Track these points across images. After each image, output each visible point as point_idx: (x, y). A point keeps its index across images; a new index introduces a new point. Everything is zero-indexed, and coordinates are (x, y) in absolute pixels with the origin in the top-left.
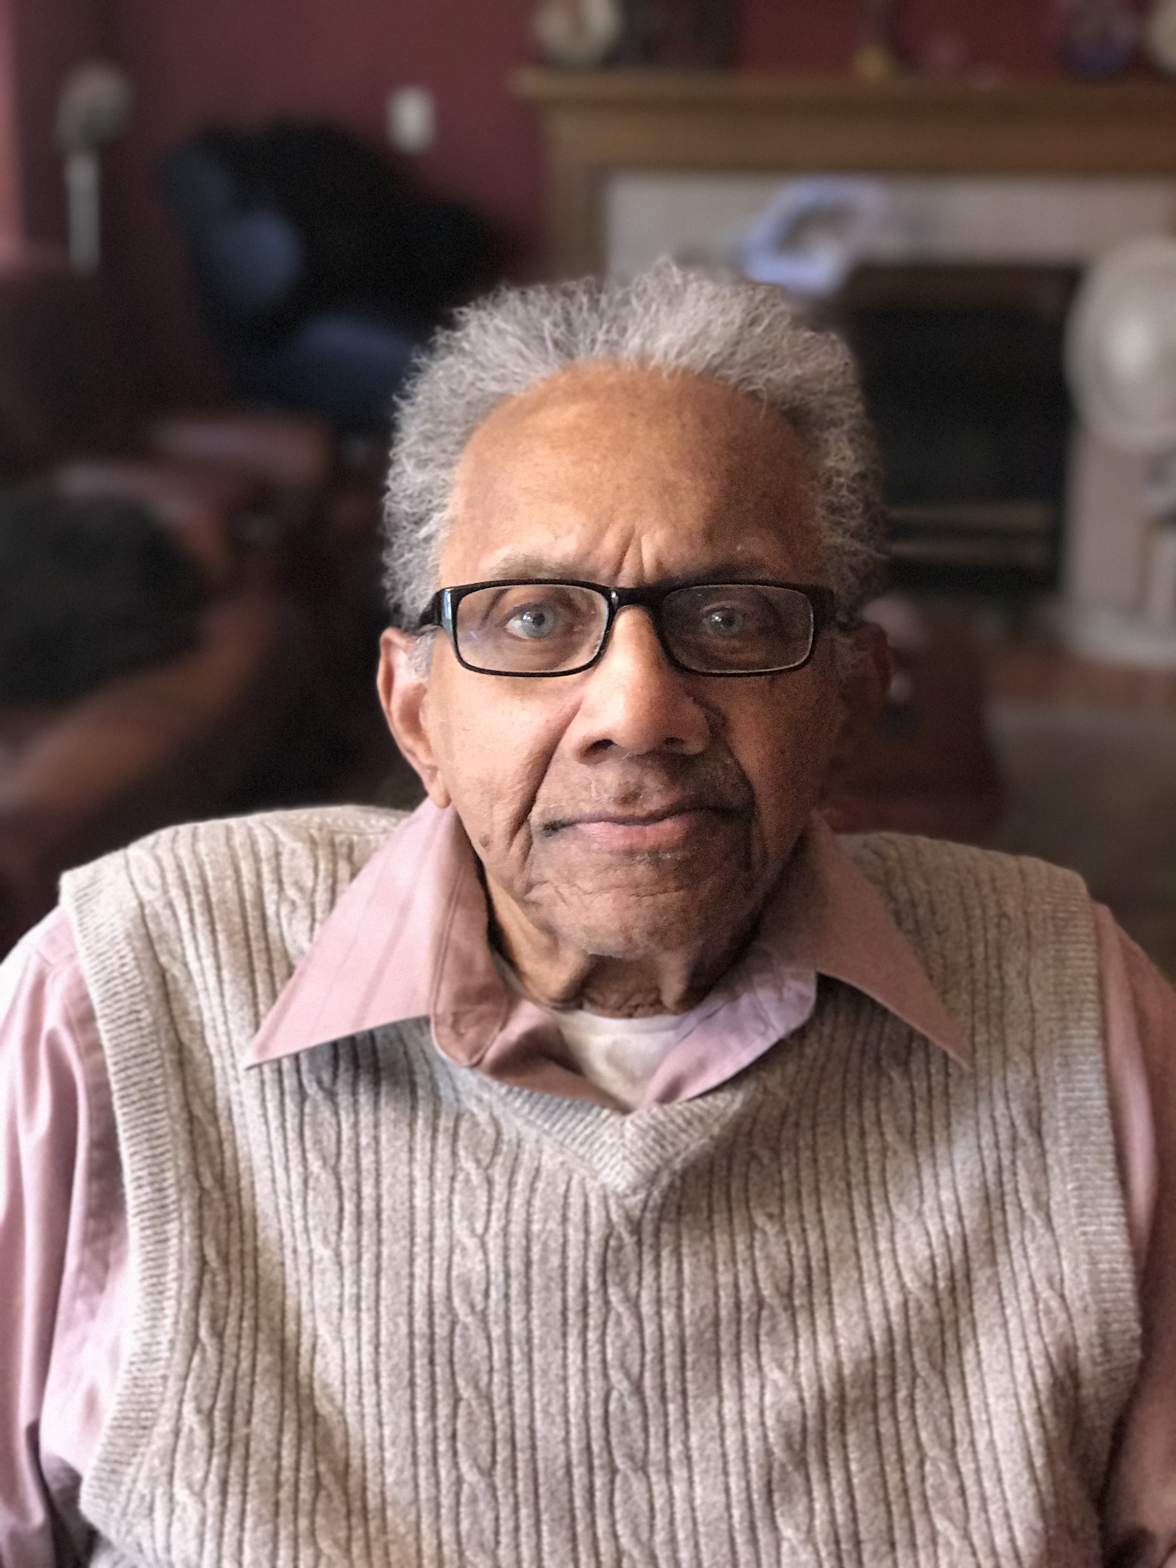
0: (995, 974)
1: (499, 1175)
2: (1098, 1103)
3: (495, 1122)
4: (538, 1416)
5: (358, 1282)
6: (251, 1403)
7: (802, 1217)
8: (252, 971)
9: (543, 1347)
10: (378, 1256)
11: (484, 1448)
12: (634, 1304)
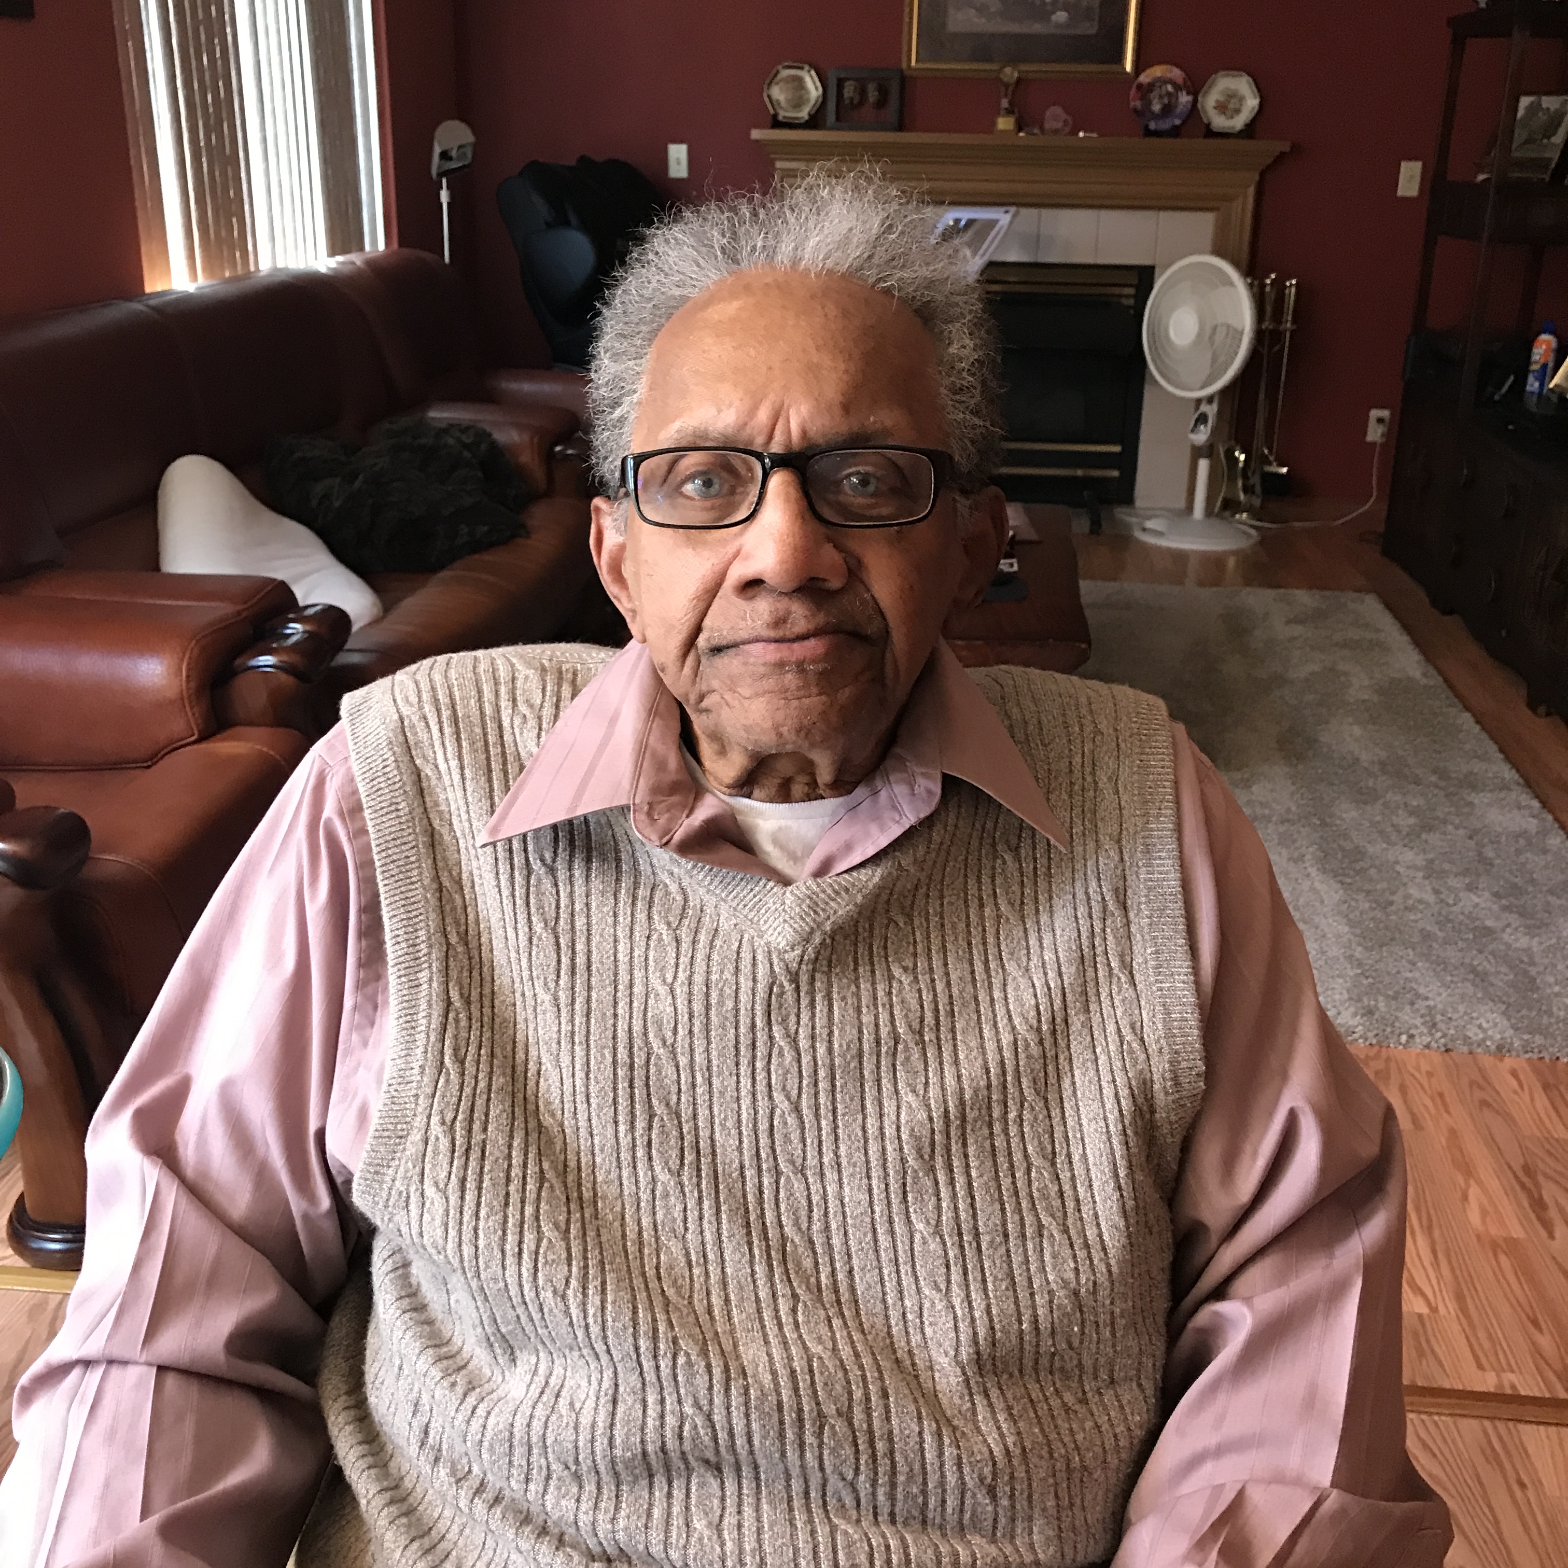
0: (1089, 779)
1: (685, 935)
2: (1173, 882)
3: (683, 891)
4: (717, 1128)
5: (572, 1021)
6: (487, 1115)
7: (931, 970)
8: (490, 771)
9: (720, 1074)
10: (588, 1000)
11: (674, 1153)
12: (794, 1042)
